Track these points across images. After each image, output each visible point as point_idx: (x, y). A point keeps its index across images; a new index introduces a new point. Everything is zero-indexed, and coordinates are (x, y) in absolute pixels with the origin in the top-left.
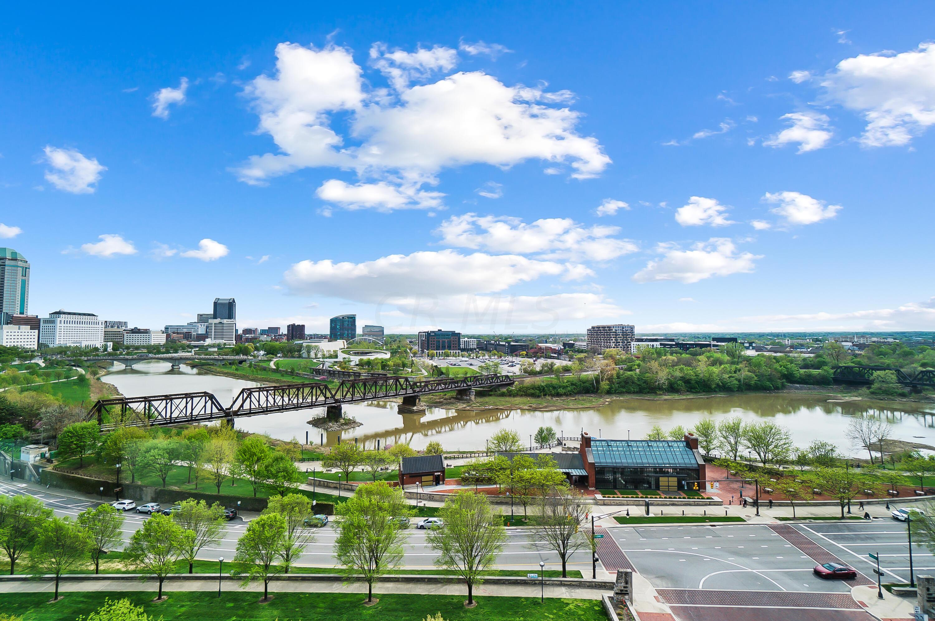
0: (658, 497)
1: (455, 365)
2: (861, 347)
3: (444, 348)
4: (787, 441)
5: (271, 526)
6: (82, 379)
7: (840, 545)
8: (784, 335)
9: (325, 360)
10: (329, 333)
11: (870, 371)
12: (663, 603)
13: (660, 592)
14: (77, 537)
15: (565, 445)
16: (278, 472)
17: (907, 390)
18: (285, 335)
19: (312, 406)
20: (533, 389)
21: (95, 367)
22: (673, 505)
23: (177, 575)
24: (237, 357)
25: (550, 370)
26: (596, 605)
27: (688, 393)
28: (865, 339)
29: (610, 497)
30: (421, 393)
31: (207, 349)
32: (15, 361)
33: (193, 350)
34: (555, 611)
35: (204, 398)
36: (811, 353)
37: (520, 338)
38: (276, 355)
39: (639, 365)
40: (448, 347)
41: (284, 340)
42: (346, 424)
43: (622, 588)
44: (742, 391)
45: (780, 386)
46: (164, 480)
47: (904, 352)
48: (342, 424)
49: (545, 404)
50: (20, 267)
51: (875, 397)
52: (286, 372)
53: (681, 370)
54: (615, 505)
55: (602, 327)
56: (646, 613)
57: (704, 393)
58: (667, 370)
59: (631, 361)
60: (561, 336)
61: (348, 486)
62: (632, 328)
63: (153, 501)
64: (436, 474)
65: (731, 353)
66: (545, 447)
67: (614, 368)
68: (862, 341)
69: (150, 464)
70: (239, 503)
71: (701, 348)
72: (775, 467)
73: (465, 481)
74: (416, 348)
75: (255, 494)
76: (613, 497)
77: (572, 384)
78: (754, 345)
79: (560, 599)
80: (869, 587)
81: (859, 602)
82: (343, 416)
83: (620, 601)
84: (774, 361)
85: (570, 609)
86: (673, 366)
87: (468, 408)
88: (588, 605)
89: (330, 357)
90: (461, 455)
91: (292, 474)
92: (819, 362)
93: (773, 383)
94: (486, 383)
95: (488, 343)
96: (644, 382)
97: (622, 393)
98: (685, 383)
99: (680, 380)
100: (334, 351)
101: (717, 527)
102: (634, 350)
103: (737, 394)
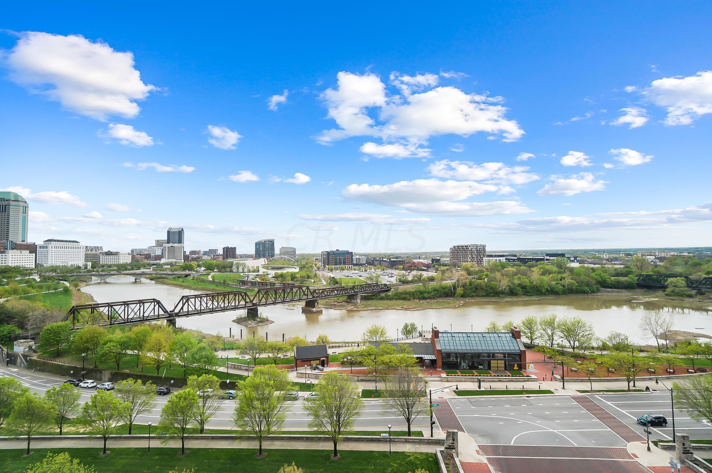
0: (489, 375)
1: (348, 276)
2: (661, 259)
3: (340, 263)
4: (591, 332)
5: (185, 399)
6: (66, 291)
7: (623, 411)
8: (604, 251)
9: (250, 274)
10: (254, 253)
11: (666, 278)
12: (482, 455)
13: (481, 447)
14: (43, 408)
15: (424, 336)
16: (201, 358)
17: (694, 292)
18: (221, 255)
19: (235, 308)
20: (405, 294)
21: (77, 281)
22: (500, 381)
23: (119, 436)
24: (184, 272)
25: (419, 279)
26: (431, 457)
27: (524, 296)
28: (666, 253)
29: (452, 376)
30: (319, 298)
31: (162, 266)
32: (18, 277)
33: (152, 268)
34: (399, 462)
35: (153, 303)
36: (622, 265)
37: (400, 256)
38: (213, 271)
39: (487, 275)
40: (343, 263)
41: (221, 259)
42: (261, 322)
43: (451, 444)
44: (566, 294)
45: (595, 290)
46: (118, 365)
47: (694, 263)
48: (258, 322)
49: (414, 306)
50: (21, 206)
51: (669, 298)
52: (220, 283)
53: (519, 278)
54: (455, 382)
55: (461, 247)
56: (468, 463)
57: (537, 296)
58: (508, 279)
59: (482, 272)
60: (431, 253)
62: (484, 247)
63: (110, 380)
64: (322, 359)
65: (560, 266)
66: (409, 338)
67: (467, 278)
68: (663, 255)
69: (107, 353)
70: (172, 382)
71: (536, 262)
72: (581, 352)
73: (343, 364)
74: (320, 264)
75: (185, 375)
76: (455, 376)
77: (435, 290)
78: (578, 259)
79: (404, 452)
80: (642, 443)
81: (631, 454)
82: (259, 316)
83: (449, 454)
84: (592, 271)
85: (411, 460)
86: (513, 275)
87: (355, 309)
88: (424, 457)
89: (254, 271)
90: (344, 345)
91: (211, 360)
92: (627, 271)
93: (590, 288)
94: (369, 290)
95: (375, 259)
96: (491, 288)
97: (472, 296)
98: (522, 288)
99: (518, 286)
100: (257, 267)
101: (532, 398)
102: (485, 264)
103: (562, 296)
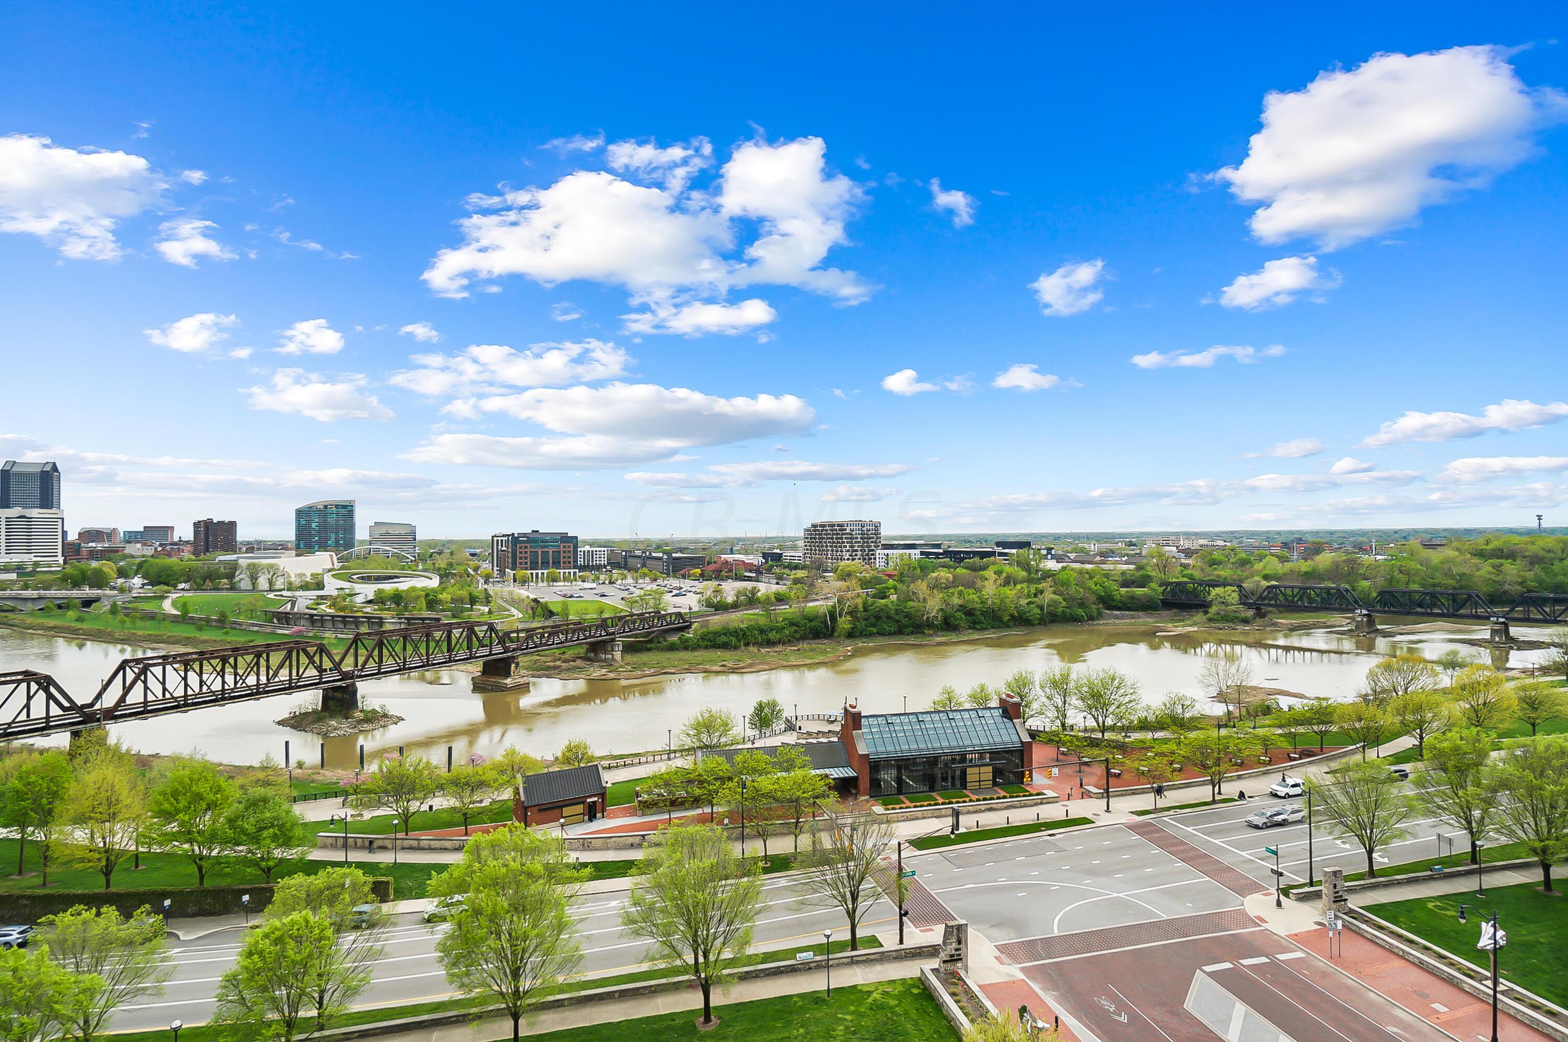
0: (967, 799)
1: (571, 597)
2: (1188, 553)
3: (545, 565)
4: (1134, 697)
5: (298, 940)
7: (1217, 842)
8: (1088, 537)
9: (297, 593)
10: (294, 539)
11: (1207, 589)
12: (1010, 964)
13: (1002, 949)
15: (800, 728)
16: (261, 829)
17: (1250, 613)
18: (187, 542)
19: (290, 688)
20: (725, 634)
22: (990, 809)
24: (75, 593)
25: (752, 600)
26: (914, 986)
27: (970, 631)
28: (1192, 542)
29: (895, 809)
30: (520, 652)
34: (852, 1008)
35: (24, 685)
36: (1129, 564)
37: (683, 546)
38: (175, 586)
39: (895, 589)
40: (553, 563)
41: (187, 555)
42: (367, 720)
43: (953, 952)
44: (1045, 624)
45: (1095, 614)
47: (1240, 560)
48: (360, 722)
49: (749, 661)
51: (1212, 625)
52: (208, 620)
53: (960, 594)
54: (904, 821)
55: (829, 525)
56: (988, 985)
57: (993, 630)
58: (941, 595)
59: (877, 581)
60: (754, 540)
61: (412, 842)
62: (877, 526)
64: (589, 800)
65: (1025, 565)
66: (768, 734)
67: (858, 594)
68: (1188, 544)
70: (167, 903)
71: (982, 558)
72: (1118, 737)
73: (647, 807)
74: (486, 566)
75: (202, 878)
76: (901, 808)
77: (792, 624)
78: (1053, 552)
79: (855, 987)
80: (1265, 895)
81: (1255, 917)
82: (360, 704)
83: (950, 973)
84: (1087, 576)
85: (875, 1000)
86: (947, 588)
87: (612, 675)
88: (901, 988)
89: (305, 587)
90: (621, 762)
91: (291, 830)
92: (1142, 576)
93: (1087, 610)
94: (641, 629)
95: (629, 555)
96: (906, 617)
97: (871, 635)
98: (966, 614)
99: (958, 610)
100: (312, 575)
101: (1058, 836)
102: (880, 563)
103: (1038, 629)
